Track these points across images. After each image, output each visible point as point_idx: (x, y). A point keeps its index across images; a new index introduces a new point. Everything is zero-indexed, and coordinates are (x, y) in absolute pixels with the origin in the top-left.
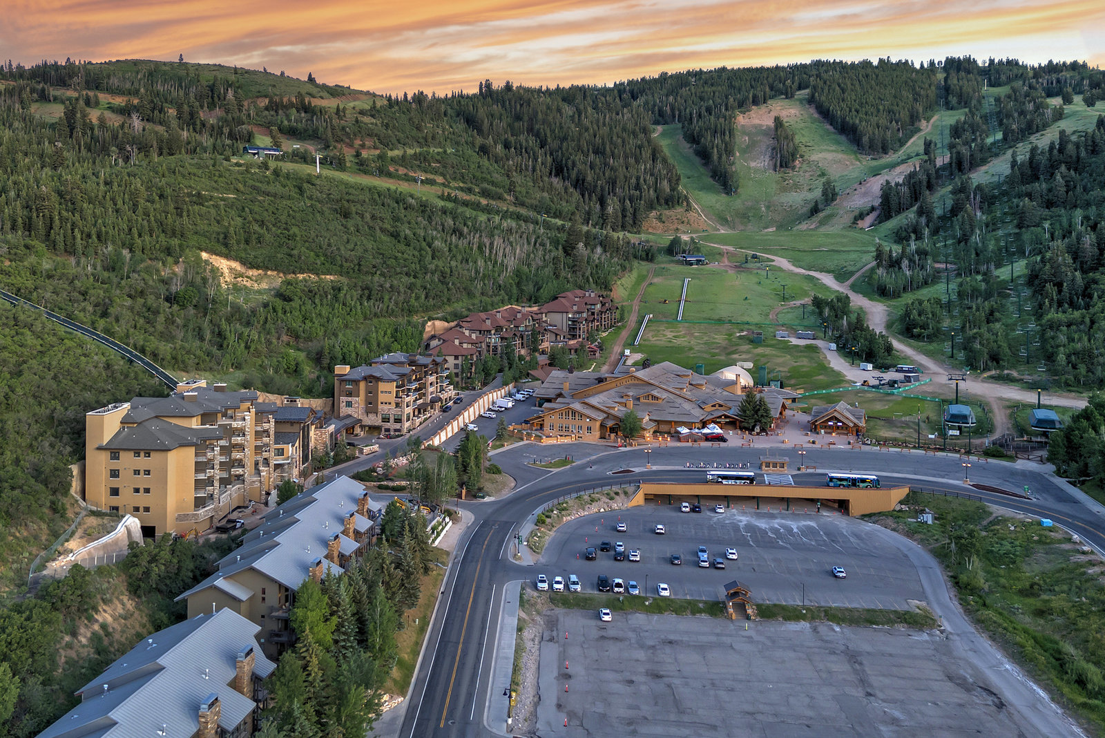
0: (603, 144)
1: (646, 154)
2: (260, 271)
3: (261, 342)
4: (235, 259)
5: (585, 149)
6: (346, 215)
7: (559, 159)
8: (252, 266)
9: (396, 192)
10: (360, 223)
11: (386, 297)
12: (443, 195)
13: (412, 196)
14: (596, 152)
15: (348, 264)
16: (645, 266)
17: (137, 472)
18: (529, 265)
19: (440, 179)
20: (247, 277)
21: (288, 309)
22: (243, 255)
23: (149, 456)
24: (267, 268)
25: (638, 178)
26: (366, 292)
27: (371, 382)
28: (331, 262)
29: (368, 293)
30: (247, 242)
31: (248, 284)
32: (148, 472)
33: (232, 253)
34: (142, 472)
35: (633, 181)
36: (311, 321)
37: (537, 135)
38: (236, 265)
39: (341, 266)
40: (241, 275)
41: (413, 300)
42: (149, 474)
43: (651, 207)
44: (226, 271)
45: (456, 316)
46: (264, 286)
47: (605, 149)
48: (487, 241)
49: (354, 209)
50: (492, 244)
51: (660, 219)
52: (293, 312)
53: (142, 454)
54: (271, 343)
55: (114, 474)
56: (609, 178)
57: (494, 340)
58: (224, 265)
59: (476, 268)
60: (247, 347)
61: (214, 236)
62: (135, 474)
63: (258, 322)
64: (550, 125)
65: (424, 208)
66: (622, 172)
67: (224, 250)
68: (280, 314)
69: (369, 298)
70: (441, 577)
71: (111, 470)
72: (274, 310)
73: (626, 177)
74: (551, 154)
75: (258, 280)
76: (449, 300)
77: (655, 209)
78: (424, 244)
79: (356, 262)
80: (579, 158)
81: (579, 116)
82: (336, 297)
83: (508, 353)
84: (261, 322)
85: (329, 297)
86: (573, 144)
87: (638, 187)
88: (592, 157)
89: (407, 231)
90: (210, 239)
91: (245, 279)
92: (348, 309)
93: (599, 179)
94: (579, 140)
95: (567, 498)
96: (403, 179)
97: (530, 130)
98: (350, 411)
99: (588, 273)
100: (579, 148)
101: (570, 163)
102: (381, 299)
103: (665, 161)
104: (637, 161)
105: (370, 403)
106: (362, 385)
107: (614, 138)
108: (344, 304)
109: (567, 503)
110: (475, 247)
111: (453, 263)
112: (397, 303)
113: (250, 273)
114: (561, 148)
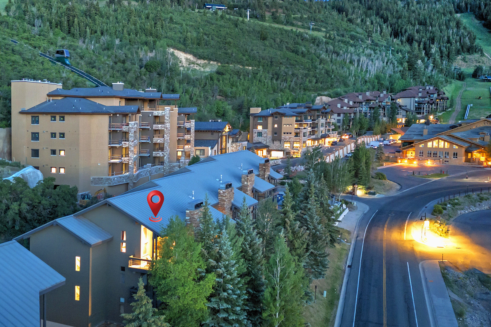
0: (425, 19)
1: (453, 24)
2: (206, 61)
3: (201, 97)
4: (190, 53)
5: (413, 22)
6: (264, 39)
7: (396, 28)
8: (200, 57)
9: (296, 31)
10: (273, 43)
11: (289, 79)
12: (326, 36)
13: (307, 34)
14: (420, 24)
15: (264, 61)
16: (459, 83)
17: (53, 135)
18: (385, 74)
19: (324, 30)
20: (197, 64)
21: (221, 79)
22: (195, 51)
23: (64, 120)
24: (210, 60)
25: (449, 37)
26: (276, 77)
27: (276, 118)
28: (253, 59)
29: (277, 76)
30: (199, 44)
31: (198, 68)
32: (62, 135)
33: (188, 49)
34: (58, 135)
35: (446, 38)
36: (237, 87)
37: (382, 17)
38: (190, 57)
39: (259, 62)
40: (193, 63)
41: (307, 82)
42: (63, 137)
43: (458, 53)
44: (184, 60)
45: (337, 95)
46: (208, 69)
47: (426, 22)
48: (355, 58)
49: (269, 36)
50: (359, 61)
51: (464, 60)
52: (225, 81)
53: (58, 117)
54: (207, 98)
55: (35, 136)
56: (430, 38)
57: (364, 109)
58: (182, 56)
59: (349, 71)
60: (191, 99)
61: (178, 39)
62: (52, 137)
63: (200, 85)
64: (390, 11)
65: (314, 41)
66: (438, 33)
67: (183, 47)
68: (216, 81)
69: (277, 80)
70: (345, 252)
71: (32, 133)
72: (212, 79)
73: (441, 37)
74: (391, 26)
75: (204, 66)
76: (332, 86)
77: (461, 54)
78: (314, 57)
79: (270, 60)
80: (409, 27)
81: (408, 6)
82: (255, 77)
83: (375, 118)
84: (202, 86)
85: (250, 76)
86: (406, 20)
87: (449, 41)
88: (417, 27)
89: (303, 49)
90: (174, 41)
91: (195, 65)
92: (263, 84)
93: (423, 37)
94: (409, 18)
95: (457, 197)
96: (301, 28)
97: (377, 14)
98: (260, 139)
99: (424, 80)
100: (410, 22)
101: (403, 31)
102: (286, 80)
103: (465, 28)
104: (448, 28)
105: (276, 134)
106: (270, 120)
107: (432, 15)
108: (260, 81)
109: (457, 199)
110: (348, 61)
111: (334, 67)
112: (296, 85)
113: (199, 62)
114: (398, 23)
